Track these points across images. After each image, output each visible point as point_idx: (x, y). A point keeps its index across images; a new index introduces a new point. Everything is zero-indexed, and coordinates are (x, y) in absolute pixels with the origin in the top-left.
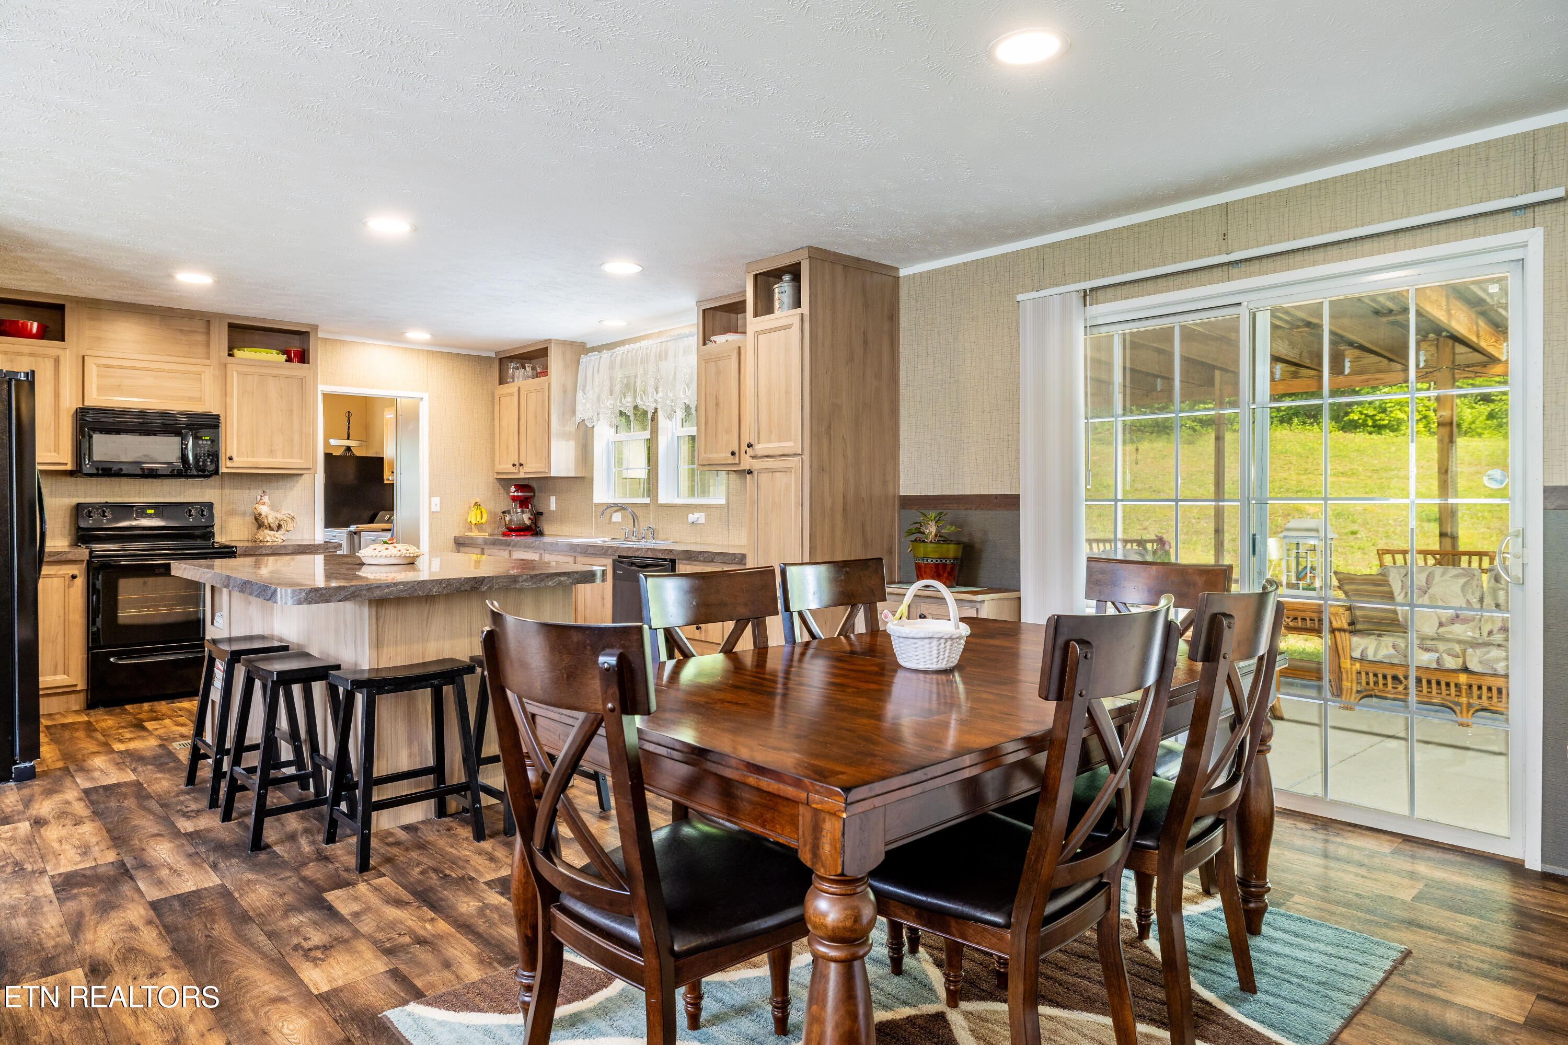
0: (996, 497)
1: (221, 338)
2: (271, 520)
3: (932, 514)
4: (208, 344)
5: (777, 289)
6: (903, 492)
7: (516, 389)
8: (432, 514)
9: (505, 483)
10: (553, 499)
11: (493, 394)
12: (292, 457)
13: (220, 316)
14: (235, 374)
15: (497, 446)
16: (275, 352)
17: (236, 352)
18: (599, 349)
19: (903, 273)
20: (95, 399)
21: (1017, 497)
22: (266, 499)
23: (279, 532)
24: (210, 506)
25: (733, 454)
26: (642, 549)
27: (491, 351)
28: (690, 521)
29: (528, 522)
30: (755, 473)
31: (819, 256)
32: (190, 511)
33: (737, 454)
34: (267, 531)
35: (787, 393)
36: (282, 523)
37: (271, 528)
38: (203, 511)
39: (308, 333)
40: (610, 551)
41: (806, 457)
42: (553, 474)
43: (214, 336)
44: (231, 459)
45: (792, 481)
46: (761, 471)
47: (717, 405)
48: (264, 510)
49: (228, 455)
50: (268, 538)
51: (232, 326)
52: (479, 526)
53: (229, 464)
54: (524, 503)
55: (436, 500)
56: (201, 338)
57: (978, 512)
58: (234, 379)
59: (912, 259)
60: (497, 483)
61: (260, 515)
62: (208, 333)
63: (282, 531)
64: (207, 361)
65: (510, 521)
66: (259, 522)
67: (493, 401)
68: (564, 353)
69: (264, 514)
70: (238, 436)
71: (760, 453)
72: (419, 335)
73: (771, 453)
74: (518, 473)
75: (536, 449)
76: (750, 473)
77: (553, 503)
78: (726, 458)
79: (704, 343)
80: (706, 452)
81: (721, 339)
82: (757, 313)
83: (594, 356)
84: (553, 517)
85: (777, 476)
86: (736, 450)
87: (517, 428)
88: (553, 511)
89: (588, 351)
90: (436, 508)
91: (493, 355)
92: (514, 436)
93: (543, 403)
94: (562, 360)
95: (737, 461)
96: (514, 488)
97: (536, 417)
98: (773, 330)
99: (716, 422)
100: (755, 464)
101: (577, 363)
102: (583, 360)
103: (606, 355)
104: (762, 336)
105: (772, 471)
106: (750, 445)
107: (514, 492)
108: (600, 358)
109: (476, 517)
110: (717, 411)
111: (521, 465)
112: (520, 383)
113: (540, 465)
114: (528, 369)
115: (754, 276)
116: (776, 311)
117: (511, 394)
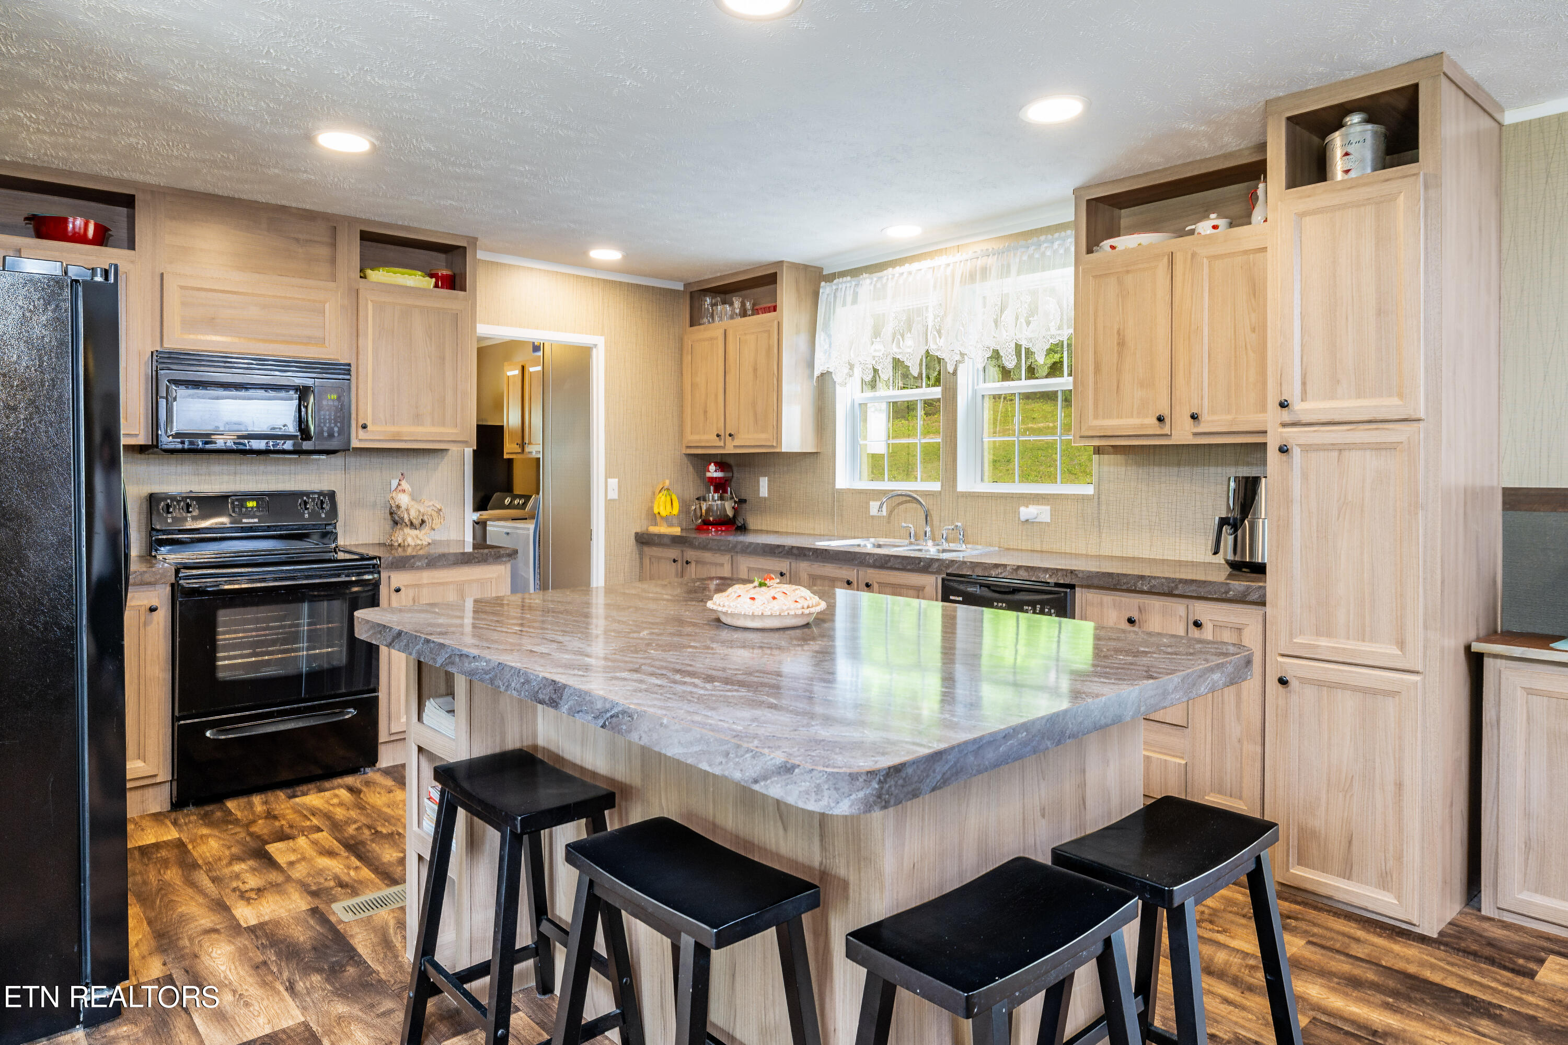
1: (350, 251)
2: (413, 514)
4: (333, 261)
5: (1339, 138)
7: (722, 331)
8: (609, 503)
9: (700, 460)
10: (764, 482)
11: (681, 340)
12: (443, 424)
13: (351, 221)
14: (370, 303)
15: (688, 410)
16: (420, 273)
17: (369, 272)
18: (855, 273)
20: (177, 340)
22: (405, 485)
23: (423, 532)
24: (332, 495)
25: (1160, 419)
26: (1005, 566)
27: (679, 279)
28: (1023, 518)
29: (730, 513)
30: (1293, 451)
32: (306, 503)
33: (1167, 420)
34: (407, 530)
36: (425, 518)
37: (412, 525)
38: (322, 502)
39: (465, 248)
40: (936, 565)
42: (784, 450)
43: (342, 248)
44: (364, 427)
45: (1399, 466)
46: (1307, 448)
47: (1122, 344)
48: (403, 500)
49: (361, 422)
50: (410, 541)
51: (366, 237)
52: (668, 520)
53: (362, 434)
54: (720, 486)
55: (613, 482)
56: (324, 251)
58: (369, 311)
60: (685, 460)
61: (398, 507)
62: (334, 245)
63: (426, 529)
64: (333, 285)
65: (709, 510)
66: (395, 519)
67: (681, 349)
68: (797, 282)
69: (404, 506)
70: (373, 394)
71: (1306, 417)
72: (606, 256)
73: (1337, 418)
74: (724, 447)
75: (755, 414)
76: (1283, 450)
77: (764, 487)
78: (1142, 426)
79: (1090, 251)
80: (1096, 417)
81: (1126, 242)
82: (1293, 182)
83: (845, 283)
84: (763, 507)
85: (1354, 457)
86: (1166, 412)
87: (721, 385)
88: (765, 498)
89: (831, 278)
90: (613, 495)
91: (680, 287)
92: (716, 396)
93: (769, 349)
94: (798, 290)
95: (1166, 430)
96: (712, 467)
97: (755, 370)
98: (1343, 207)
99: (1119, 371)
100: (1293, 436)
101: (816, 295)
102: (826, 289)
103: (867, 281)
104: (1307, 220)
105: (1341, 448)
106: (1283, 405)
107: (713, 472)
108: (857, 285)
109: (666, 506)
110: (1120, 354)
111: (730, 435)
112: (727, 323)
113: (763, 436)
114: (737, 304)
115: (1289, 119)
116: (1339, 176)
117: (711, 339)
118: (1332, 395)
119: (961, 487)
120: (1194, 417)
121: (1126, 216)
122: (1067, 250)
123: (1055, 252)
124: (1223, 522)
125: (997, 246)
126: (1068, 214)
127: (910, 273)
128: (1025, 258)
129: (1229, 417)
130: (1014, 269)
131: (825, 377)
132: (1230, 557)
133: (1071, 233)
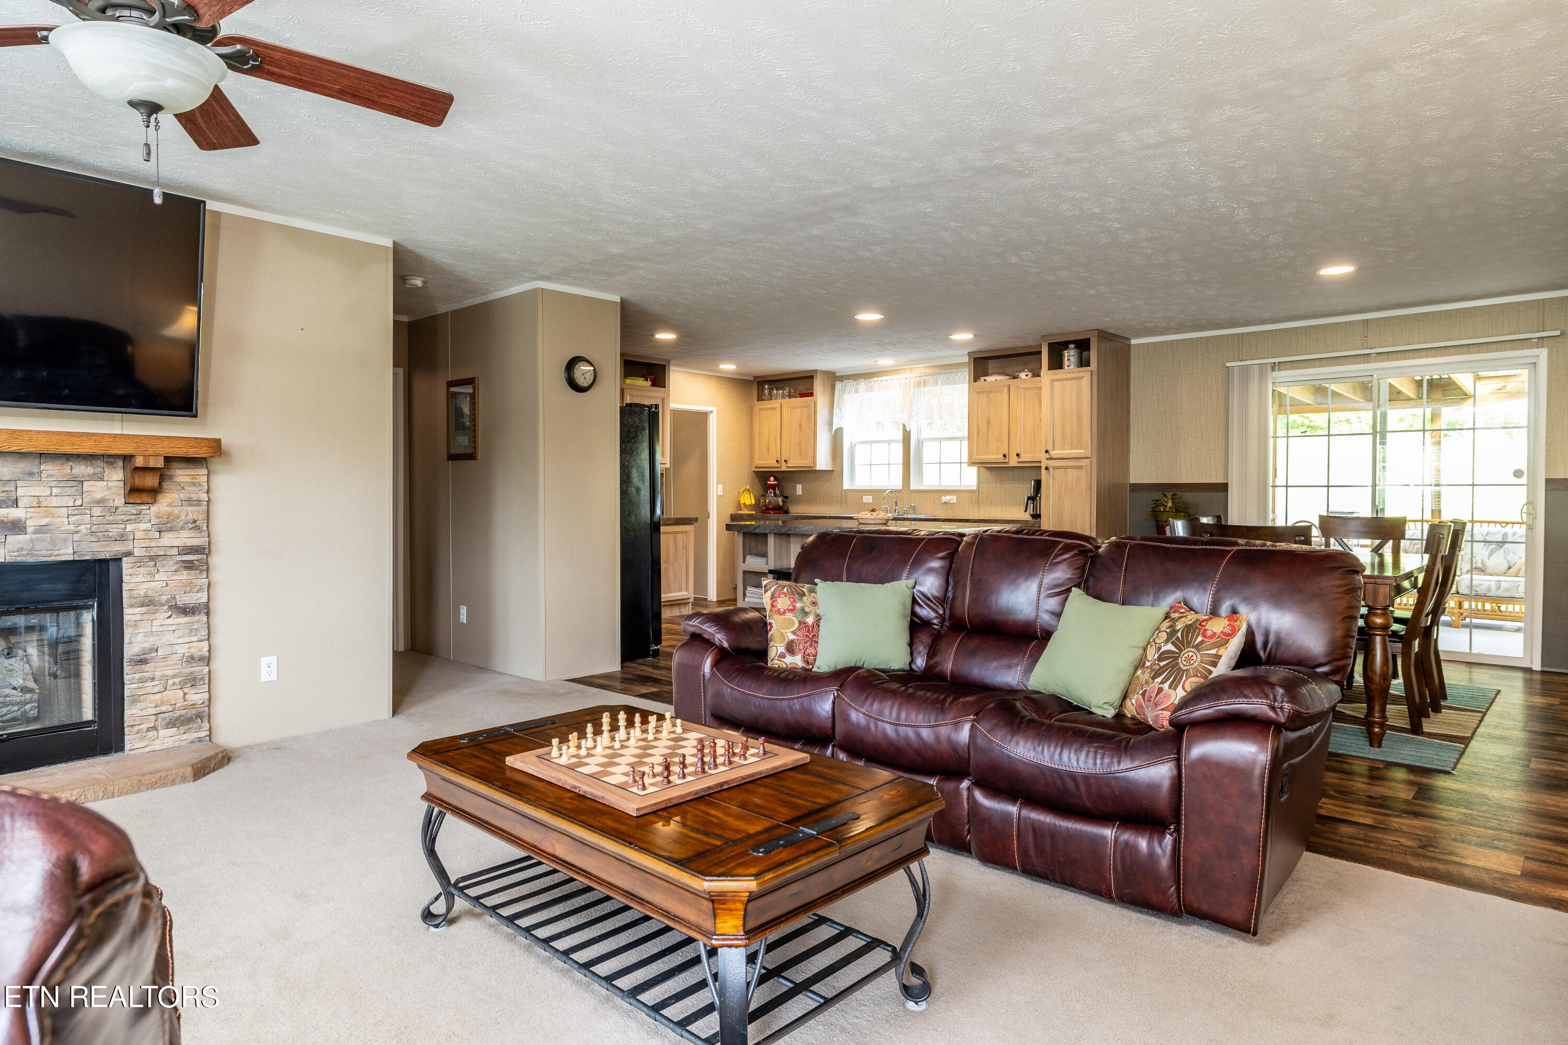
0: (1206, 484)
3: (1169, 495)
5: (1066, 353)
6: (1132, 481)
7: (777, 405)
8: (718, 497)
10: (801, 487)
11: (752, 409)
15: (756, 447)
18: (855, 377)
19: (1133, 342)
21: (1227, 484)
25: (1004, 456)
27: (751, 375)
28: (943, 501)
29: (781, 503)
30: (1051, 469)
31: (1103, 335)
33: (1007, 456)
35: (1078, 419)
39: (662, 365)
41: (1094, 459)
42: (818, 468)
45: (1083, 474)
46: (1055, 468)
47: (988, 423)
52: (747, 506)
54: (775, 489)
55: (720, 487)
57: (1191, 494)
59: (1138, 335)
60: (755, 474)
65: (769, 502)
67: (752, 413)
68: (823, 381)
71: (1054, 457)
72: (728, 367)
73: (1064, 457)
74: (780, 468)
75: (800, 450)
76: (1047, 468)
77: (799, 489)
78: (997, 459)
79: (975, 381)
80: (977, 455)
81: (990, 379)
82: (1051, 368)
83: (850, 384)
84: (799, 500)
85: (1070, 471)
86: (1007, 453)
87: (779, 434)
88: (800, 496)
89: (842, 378)
90: (720, 493)
91: (752, 379)
92: (775, 440)
93: (809, 416)
94: (824, 385)
95: (1007, 461)
96: (772, 479)
97: (800, 426)
98: (1067, 379)
99: (987, 434)
100: (1051, 463)
101: (833, 387)
102: (839, 385)
103: (863, 384)
104: (1055, 383)
105: (1066, 468)
106: (1047, 452)
107: (772, 481)
108: (857, 384)
109: (748, 499)
110: (988, 427)
111: (785, 461)
112: (780, 401)
113: (805, 462)
114: (787, 390)
115: (1049, 344)
116: (1066, 368)
117: (773, 409)
118: (1063, 449)
119: (912, 487)
120: (1018, 455)
121: (991, 365)
122: (965, 377)
123: (959, 377)
124: (1029, 498)
125: (932, 371)
126: (966, 359)
127: (886, 381)
128: (945, 378)
129: (1031, 455)
130: (940, 383)
131: (839, 431)
132: (1032, 513)
133: (966, 369)
